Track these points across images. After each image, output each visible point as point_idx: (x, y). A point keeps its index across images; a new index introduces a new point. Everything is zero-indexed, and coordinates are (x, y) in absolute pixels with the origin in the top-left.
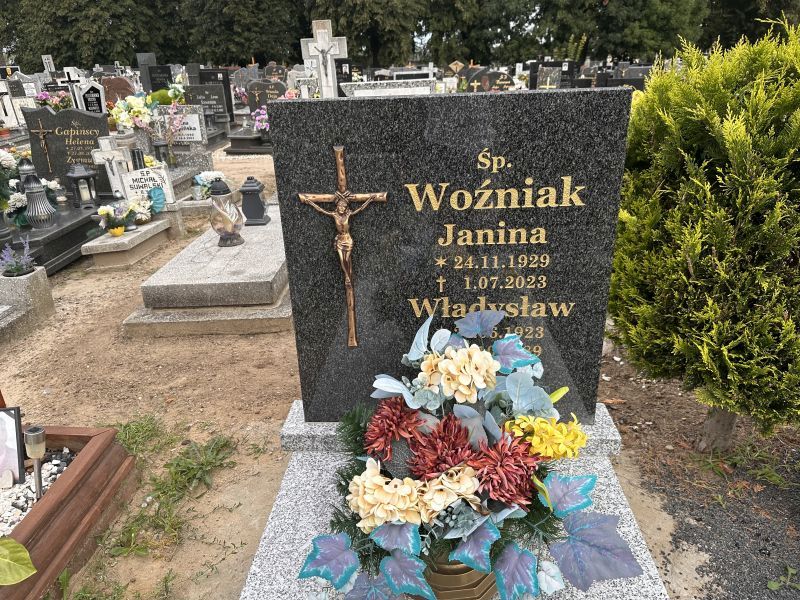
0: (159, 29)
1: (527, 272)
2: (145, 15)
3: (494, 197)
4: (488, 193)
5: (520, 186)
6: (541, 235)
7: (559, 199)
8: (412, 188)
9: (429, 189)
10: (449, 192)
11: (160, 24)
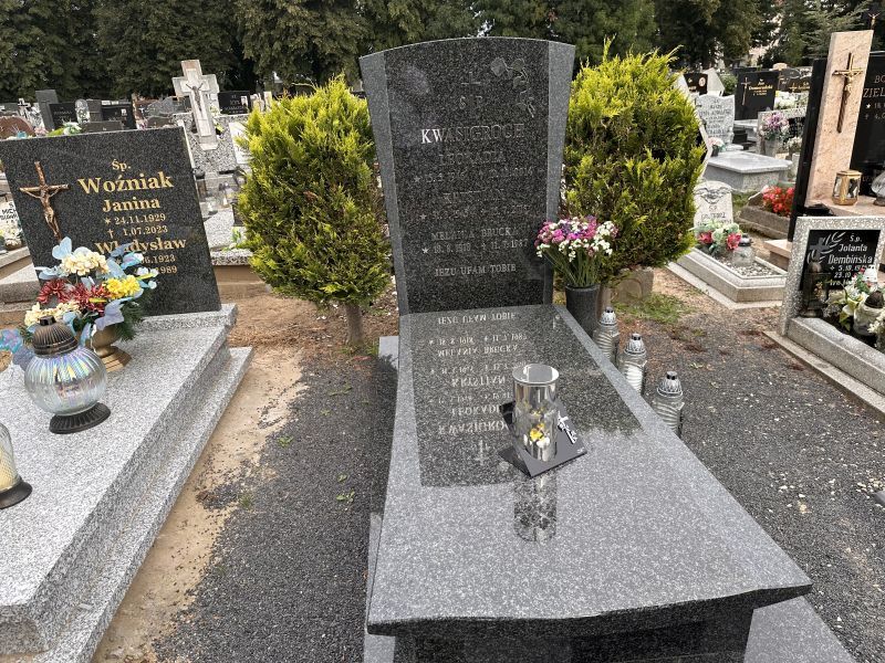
0: (75, 60)
1: (155, 224)
2: (57, 45)
3: (126, 184)
4: (122, 182)
5: (138, 178)
6: (157, 204)
7: (160, 183)
8: (82, 181)
9: (91, 181)
10: (102, 182)
11: (75, 54)
